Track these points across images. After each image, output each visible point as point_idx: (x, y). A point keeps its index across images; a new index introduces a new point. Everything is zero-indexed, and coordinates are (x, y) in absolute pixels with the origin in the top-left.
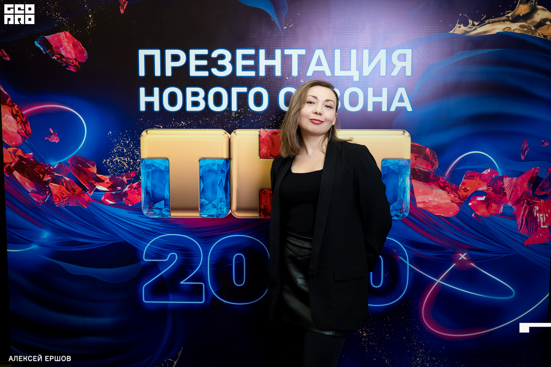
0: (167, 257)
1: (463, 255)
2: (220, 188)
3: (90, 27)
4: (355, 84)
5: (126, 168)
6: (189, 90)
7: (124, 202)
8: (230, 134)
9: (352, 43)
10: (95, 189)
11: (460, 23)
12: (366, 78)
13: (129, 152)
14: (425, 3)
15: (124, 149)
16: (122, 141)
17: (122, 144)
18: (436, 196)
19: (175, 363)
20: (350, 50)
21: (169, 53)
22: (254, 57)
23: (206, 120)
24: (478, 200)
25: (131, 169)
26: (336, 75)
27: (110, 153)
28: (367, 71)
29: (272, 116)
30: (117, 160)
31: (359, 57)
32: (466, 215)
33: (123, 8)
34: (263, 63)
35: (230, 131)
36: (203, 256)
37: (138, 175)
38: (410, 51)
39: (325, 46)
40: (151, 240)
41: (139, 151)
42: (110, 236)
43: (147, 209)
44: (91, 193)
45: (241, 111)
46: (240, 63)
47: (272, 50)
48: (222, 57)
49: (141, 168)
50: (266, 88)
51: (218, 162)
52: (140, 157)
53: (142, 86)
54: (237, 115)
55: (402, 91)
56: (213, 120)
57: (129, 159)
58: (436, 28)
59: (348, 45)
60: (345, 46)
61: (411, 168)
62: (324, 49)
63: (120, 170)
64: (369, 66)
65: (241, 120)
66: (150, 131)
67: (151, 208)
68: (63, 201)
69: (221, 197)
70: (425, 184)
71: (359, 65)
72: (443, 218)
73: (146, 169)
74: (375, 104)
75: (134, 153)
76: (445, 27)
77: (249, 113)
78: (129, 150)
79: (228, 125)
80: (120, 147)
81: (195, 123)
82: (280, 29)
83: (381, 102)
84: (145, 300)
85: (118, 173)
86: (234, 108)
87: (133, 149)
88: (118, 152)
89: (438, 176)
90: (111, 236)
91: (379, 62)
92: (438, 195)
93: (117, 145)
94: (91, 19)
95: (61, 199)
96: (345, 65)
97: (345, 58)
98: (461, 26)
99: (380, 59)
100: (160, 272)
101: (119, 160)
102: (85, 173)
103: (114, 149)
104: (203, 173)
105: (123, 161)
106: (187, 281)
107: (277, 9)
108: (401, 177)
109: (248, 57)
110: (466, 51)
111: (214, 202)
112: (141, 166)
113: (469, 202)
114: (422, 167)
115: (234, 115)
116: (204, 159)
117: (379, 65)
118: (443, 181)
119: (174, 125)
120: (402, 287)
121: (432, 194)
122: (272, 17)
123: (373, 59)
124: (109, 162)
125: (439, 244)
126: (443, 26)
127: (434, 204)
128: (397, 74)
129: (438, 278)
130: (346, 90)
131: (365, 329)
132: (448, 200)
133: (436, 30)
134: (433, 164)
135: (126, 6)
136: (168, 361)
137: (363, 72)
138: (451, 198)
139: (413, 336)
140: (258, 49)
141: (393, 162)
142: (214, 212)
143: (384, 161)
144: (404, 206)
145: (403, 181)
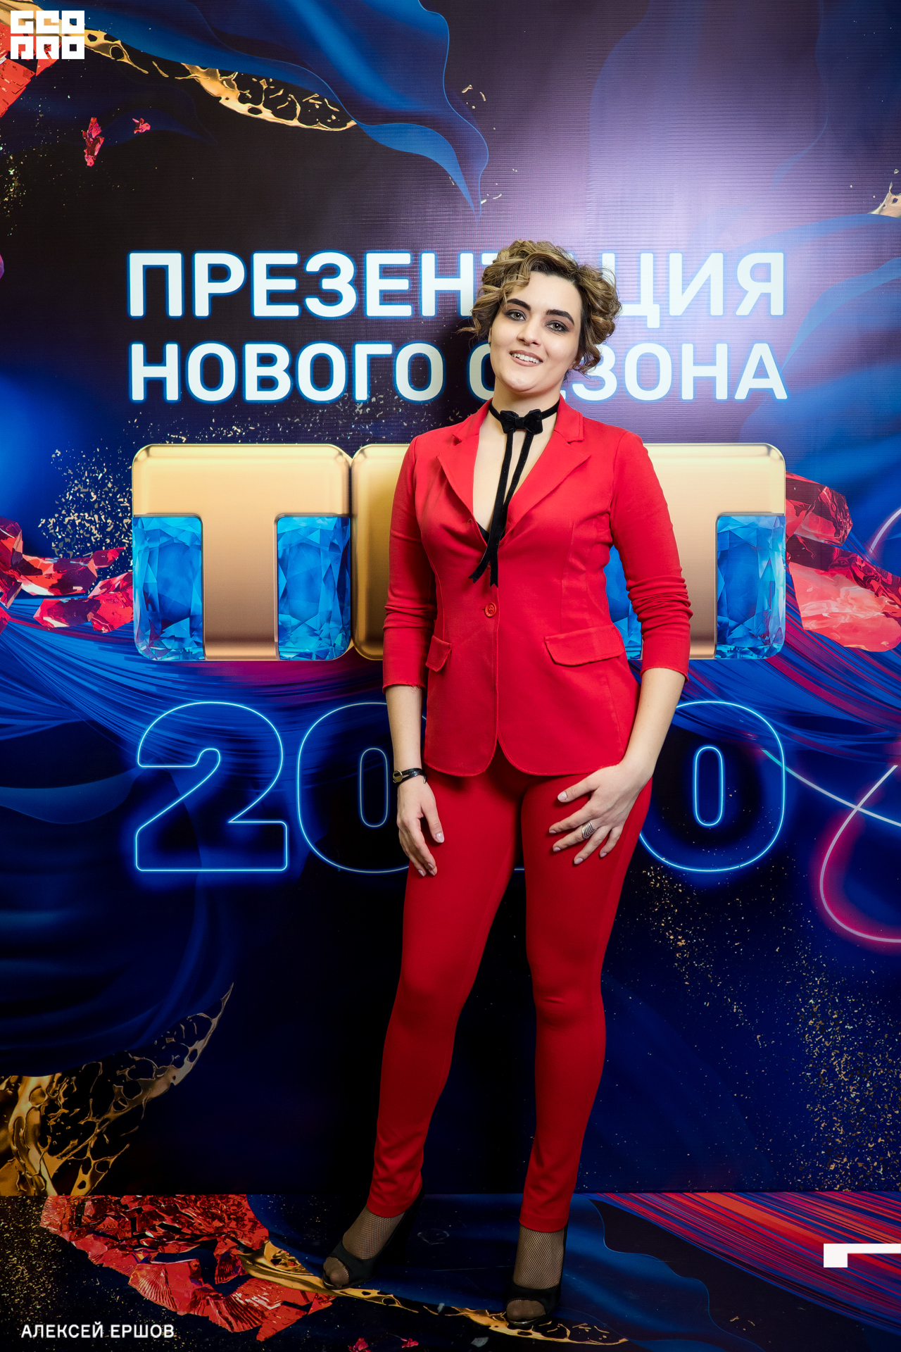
0: (195, 758)
2: (328, 588)
3: (12, 198)
4: (651, 334)
5: (96, 539)
6: (252, 351)
7: (90, 624)
8: (352, 455)
9: (643, 239)
10: (19, 590)
11: (895, 192)
12: (679, 323)
13: (104, 500)
14: (813, 144)
15: (92, 494)
16: (86, 475)
17: (88, 480)
18: (847, 601)
19: (215, 1021)
20: (637, 255)
21: (203, 261)
22: (409, 272)
23: (292, 423)
25: (108, 541)
27: (57, 503)
28: (679, 303)
29: (454, 411)
30: (74, 520)
31: (661, 271)
33: (92, 153)
34: (431, 285)
35: (351, 448)
36: (286, 755)
37: (127, 557)
38: (781, 256)
39: (577, 244)
40: (156, 717)
41: (128, 498)
42: (53, 706)
43: (148, 640)
44: (8, 601)
45: (378, 400)
46: (375, 284)
47: (452, 255)
48: (331, 271)
49: (133, 538)
50: (437, 345)
51: (321, 525)
52: (131, 511)
53: (138, 341)
54: (368, 409)
55: (762, 352)
56: (309, 422)
57: (103, 517)
58: (842, 203)
59: (633, 243)
60: (626, 246)
61: (787, 536)
63: (80, 543)
64: (683, 292)
65: (377, 421)
66: (156, 450)
67: (156, 637)
69: (330, 608)
70: (822, 574)
71: (660, 291)
72: (865, 655)
73: (146, 543)
74: (697, 381)
75: (117, 503)
76: (861, 201)
77: (398, 406)
78: (104, 496)
79: (345, 435)
80: (81, 488)
81: (266, 429)
82: (471, 205)
83: (714, 378)
84: (141, 865)
85: (77, 551)
86: (362, 393)
87: (113, 493)
88: (77, 500)
89: (851, 554)
90: (58, 707)
91: (707, 283)
92: (852, 599)
93: (73, 483)
94: (14, 178)
96: (627, 292)
97: (626, 274)
98: (897, 197)
99: (710, 276)
100: (178, 795)
101: (80, 520)
103: (68, 494)
104: (284, 550)
105: (90, 522)
106: (244, 817)
107: (464, 159)
108: (762, 560)
109: (394, 272)
111: (313, 622)
112: (134, 536)
114: (812, 532)
115: (360, 409)
116: (288, 516)
117: (706, 290)
118: (863, 565)
119: (214, 435)
120: (771, 825)
121: (839, 597)
122: (453, 177)
123: (693, 277)
124: (55, 525)
125: (857, 717)
126: (856, 199)
127: (843, 621)
128: (752, 311)
129: (856, 802)
130: (629, 349)
131: (683, 929)
132: (877, 610)
133: (840, 207)
134: (840, 526)
135: (100, 149)
136: (197, 1019)
137: (671, 306)
138: (884, 606)
139: (798, 944)
140: (418, 252)
141: (743, 520)
142: (311, 646)
143: (723, 518)
144: (772, 627)
145: (769, 568)
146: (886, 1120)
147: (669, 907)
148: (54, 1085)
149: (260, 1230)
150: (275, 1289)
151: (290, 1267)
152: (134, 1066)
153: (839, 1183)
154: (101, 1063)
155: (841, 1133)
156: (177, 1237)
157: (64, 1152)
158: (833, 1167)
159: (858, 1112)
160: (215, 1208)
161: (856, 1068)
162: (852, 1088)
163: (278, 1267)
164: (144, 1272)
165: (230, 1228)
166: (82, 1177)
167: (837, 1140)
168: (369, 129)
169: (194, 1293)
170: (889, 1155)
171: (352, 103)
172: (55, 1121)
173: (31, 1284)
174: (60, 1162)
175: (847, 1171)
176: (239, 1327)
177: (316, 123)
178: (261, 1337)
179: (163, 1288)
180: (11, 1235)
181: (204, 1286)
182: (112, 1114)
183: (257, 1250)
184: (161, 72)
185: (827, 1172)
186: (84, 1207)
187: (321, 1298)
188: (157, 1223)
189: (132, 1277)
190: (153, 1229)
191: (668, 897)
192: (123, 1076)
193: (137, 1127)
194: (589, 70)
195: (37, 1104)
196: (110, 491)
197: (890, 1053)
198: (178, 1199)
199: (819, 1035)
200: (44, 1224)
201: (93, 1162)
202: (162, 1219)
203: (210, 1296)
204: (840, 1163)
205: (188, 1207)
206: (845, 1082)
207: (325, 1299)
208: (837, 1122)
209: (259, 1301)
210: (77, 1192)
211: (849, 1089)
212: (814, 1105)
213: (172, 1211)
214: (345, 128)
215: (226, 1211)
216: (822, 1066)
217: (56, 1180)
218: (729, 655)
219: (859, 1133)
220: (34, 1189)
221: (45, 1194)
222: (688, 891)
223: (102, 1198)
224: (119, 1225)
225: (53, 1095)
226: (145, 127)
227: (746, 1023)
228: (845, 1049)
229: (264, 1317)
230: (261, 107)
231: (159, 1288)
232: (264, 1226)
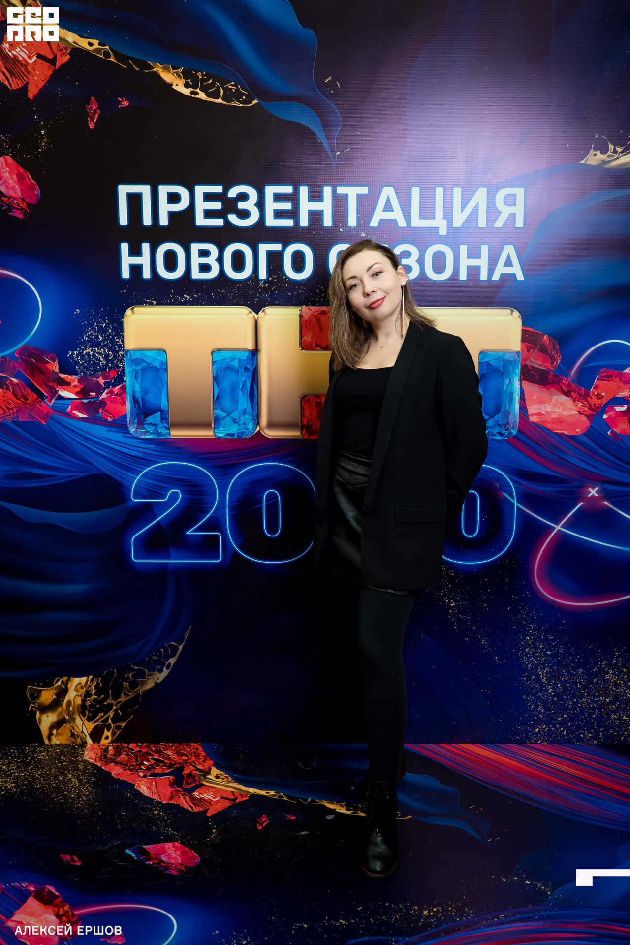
0: (166, 495)
1: (593, 490)
2: (243, 394)
3: (44, 149)
4: (442, 239)
5: (103, 364)
6: (195, 247)
7: (101, 415)
8: (257, 313)
9: (437, 178)
10: (57, 395)
11: (595, 149)
12: (458, 231)
13: (107, 340)
15: (100, 336)
16: (96, 324)
17: (97, 328)
18: (556, 405)
19: (181, 647)
20: (433, 188)
21: (164, 190)
22: (293, 198)
23: (220, 293)
24: (616, 411)
25: (110, 365)
26: (413, 225)
27: (78, 341)
28: (459, 219)
29: (319, 286)
30: (89, 352)
31: (448, 198)
32: (599, 432)
33: (93, 120)
34: (306, 206)
35: (257, 309)
36: (219, 494)
37: (122, 375)
38: (523, 189)
39: (397, 181)
40: (142, 471)
41: (121, 339)
42: (81, 465)
43: (136, 426)
44: (51, 401)
45: (273, 279)
46: (271, 206)
47: (319, 187)
48: (243, 197)
49: (125, 363)
50: (309, 245)
51: (239, 356)
52: (123, 347)
53: (125, 241)
54: (267, 285)
55: (509, 250)
56: (231, 292)
57: (106, 350)
58: (561, 156)
59: (431, 181)
60: (427, 182)
61: (521, 365)
62: (396, 186)
63: (93, 366)
64: (462, 212)
65: (273, 292)
66: (138, 309)
67: (140, 424)
68: (9, 414)
69: (245, 406)
70: (542, 388)
71: (448, 211)
72: (566, 437)
73: (133, 366)
74: (469, 268)
75: (115, 342)
76: (574, 155)
77: (286, 283)
78: (107, 338)
79: (253, 300)
80: (93, 332)
81: (205, 296)
82: (331, 155)
83: (480, 267)
84: (135, 558)
85: (91, 371)
86: (263, 274)
87: (112, 336)
88: (90, 340)
89: (559, 376)
91: (477, 206)
92: (560, 403)
93: (88, 329)
94: (44, 136)
95: (7, 410)
97: (426, 200)
98: (597, 152)
99: (478, 202)
100: (156, 517)
101: (93, 353)
102: (42, 372)
103: (85, 336)
104: (217, 371)
105: (98, 353)
106: (195, 530)
107: (326, 125)
108: (506, 378)
109: (283, 198)
110: (603, 191)
111: (234, 415)
112: (125, 362)
113: (604, 414)
114: (537, 363)
115: (262, 284)
116: (219, 350)
117: (476, 211)
118: (567, 383)
119: (173, 300)
120: (507, 537)
121: (552, 402)
122: (319, 137)
123: (468, 202)
124: (77, 355)
125: (560, 474)
126: (571, 153)
127: (553, 417)
128: (504, 225)
129: (557, 523)
130: (428, 248)
131: (454, 596)
132: (574, 410)
133: (561, 159)
134: (554, 359)
135: (98, 118)
136: (171, 646)
137: (454, 221)
138: (578, 408)
139: (521, 605)
140: (297, 185)
141: (495, 355)
142: (234, 429)
143: (483, 353)
144: (511, 420)
145: (510, 384)
147: (446, 584)
148: (89, 682)
149: (209, 762)
150: (217, 791)
151: (226, 780)
152: (134, 672)
153: (540, 739)
154: (115, 670)
155: (543, 712)
156: (162, 765)
157: (95, 719)
158: (537, 730)
159: (553, 700)
161: (553, 676)
162: (549, 687)
164: (144, 783)
165: (192, 760)
166: (107, 733)
167: (540, 716)
168: (266, 105)
169: (171, 792)
170: (570, 724)
171: (256, 89)
172: (90, 702)
174: (94, 725)
175: (545, 732)
176: (197, 809)
177: (233, 101)
179: (154, 790)
180: (67, 764)
181: (177, 788)
182: (123, 699)
183: (207, 771)
184: (135, 67)
185: (534, 733)
186: (108, 750)
187: (242, 795)
188: (150, 758)
189: (137, 784)
190: (148, 761)
191: (445, 578)
192: (128, 678)
193: (137, 706)
194: (405, 68)
195: (79, 693)
196: (110, 335)
197: (572, 667)
198: (162, 745)
199: (532, 657)
200: (86, 757)
201: (113, 725)
202: (153, 755)
203: (181, 793)
204: (541, 728)
205: (168, 749)
206: (545, 683)
207: (245, 796)
208: (540, 706)
209: (208, 797)
210: (104, 742)
211: (548, 687)
212: (527, 696)
213: (159, 752)
214: (251, 105)
215: (189, 752)
216: (533, 675)
217: (91, 735)
219: (553, 712)
220: (79, 740)
221: (86, 743)
222: (457, 574)
223: (118, 745)
224: (128, 758)
225: (88, 688)
226: (126, 103)
227: (489, 650)
228: (546, 665)
229: (210, 805)
230: (198, 90)
231: (152, 790)
232: (211, 759)
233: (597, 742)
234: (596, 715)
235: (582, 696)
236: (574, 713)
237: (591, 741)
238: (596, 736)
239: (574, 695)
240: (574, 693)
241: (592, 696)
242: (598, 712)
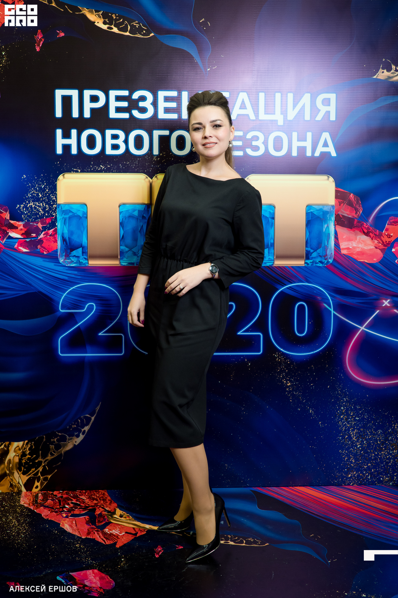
0: (84, 307)
1: (386, 301)
2: (141, 235)
3: (4, 65)
4: (280, 128)
5: (41, 214)
6: (109, 133)
7: (38, 250)
8: (152, 178)
9: (277, 87)
10: (8, 236)
11: (383, 68)
12: (291, 123)
13: (45, 197)
14: (349, 47)
15: (40, 194)
16: (37, 186)
17: (38, 188)
18: (359, 242)
19: (93, 418)
20: (274, 94)
21: (87, 93)
22: (177, 99)
23: (126, 164)
25: (47, 214)
26: (260, 118)
27: (24, 198)
28: (291, 115)
29: (195, 160)
30: (32, 206)
31: (284, 101)
32: (390, 261)
33: (39, 46)
35: (151, 175)
36: (123, 306)
37: (55, 221)
38: (334, 95)
39: (248, 89)
40: (67, 290)
41: (55, 196)
42: (23, 285)
43: (64, 257)
44: (3, 240)
45: (163, 155)
46: (162, 105)
48: (143, 98)
49: (57, 213)
51: (138, 208)
52: (56, 202)
53: (59, 128)
54: (159, 159)
55: (326, 136)
56: (134, 164)
57: (44, 204)
58: (361, 73)
60: (269, 89)
61: (335, 214)
62: (248, 92)
63: (35, 216)
64: (293, 110)
65: (163, 164)
66: (67, 175)
67: (67, 256)
69: (142, 244)
70: (349, 230)
71: (284, 109)
72: (367, 264)
73: (63, 215)
74: (299, 148)
75: (50, 198)
76: (369, 72)
77: (172, 157)
78: (45, 195)
79: (149, 169)
80: (35, 192)
81: (115, 167)
82: (204, 71)
83: (306, 147)
84: (61, 353)
85: (33, 219)
87: (49, 194)
88: (33, 197)
89: (362, 222)
90: (25, 286)
91: (304, 106)
92: (362, 241)
93: (31, 189)
94: (4, 56)
96: (269, 109)
97: (269, 101)
98: (384, 71)
99: (305, 103)
100: (77, 323)
101: (34, 206)
103: (29, 194)
104: (123, 219)
105: (38, 206)
106: (105, 332)
107: (200, 51)
108: (325, 224)
109: (171, 99)
110: (389, 97)
111: (134, 250)
112: (58, 212)
113: (393, 248)
114: (346, 213)
116: (124, 204)
117: (303, 109)
118: (367, 227)
119: (92, 169)
120: (327, 336)
121: (357, 240)
122: (196, 58)
123: (297, 103)
124: (23, 208)
125: (363, 290)
126: (367, 71)
127: (358, 250)
128: (322, 119)
129: (362, 325)
130: (271, 134)
131: (290, 378)
132: (372, 246)
133: (360, 75)
134: (357, 210)
135: (42, 44)
136: (85, 417)
137: (288, 116)
138: (375, 244)
139: (337, 384)
140: (181, 91)
141: (317, 208)
142: (134, 260)
143: (309, 207)
144: (328, 253)
145: (328, 228)
146: (372, 456)
147: (284, 369)
148: (25, 445)
149: (114, 504)
150: (122, 528)
151: (127, 519)
152: (59, 437)
153: (352, 482)
154: (44, 436)
155: (353, 462)
156: (79, 507)
157: (29, 473)
158: (350, 476)
159: (360, 453)
160: (94, 495)
162: (358, 443)
163: (122, 519)
164: (66, 522)
165: (101, 503)
166: (37, 484)
167: (352, 465)
168: (160, 37)
169: (88, 529)
170: (373, 471)
171: (152, 25)
172: (25, 461)
173: (19, 527)
174: (27, 478)
175: (355, 477)
176: (108, 542)
177: (137, 34)
178: (118, 546)
179: (75, 528)
180: (8, 508)
181: (92, 526)
182: (49, 457)
183: (113, 512)
184: (69, 10)
185: (347, 478)
186: (38, 496)
187: (141, 530)
188: (70, 502)
189: (61, 523)
190: (68, 504)
191: (284, 365)
192: (54, 442)
193: (60, 463)
194: (255, 13)
195: (17, 454)
197: (374, 429)
198: (78, 492)
199: (345, 422)
200: (22, 503)
201: (41, 477)
202: (72, 500)
203: (95, 530)
204: (353, 474)
205: (82, 495)
206: (355, 441)
207: (143, 531)
208: (352, 457)
209: (115, 532)
210: (34, 490)
211: (357, 444)
212: (342, 450)
213: (76, 497)
214: (149, 36)
215: (98, 497)
216: (346, 435)
217: (25, 485)
218: (310, 264)
219: (360, 462)
220: (16, 489)
221: (21, 491)
222: (292, 363)
223: (46, 492)
224: (54, 503)
225: (24, 450)
226: (62, 34)
227: (315, 417)
228: (356, 427)
229: (118, 538)
230: (113, 26)
231: (73, 527)
232: (115, 502)
233: (392, 483)
234: (391, 464)
235: (381, 450)
236: (376, 463)
237: (388, 483)
238: (391, 479)
239: (375, 450)
240: (376, 448)
241: (388, 449)
242: (393, 462)
